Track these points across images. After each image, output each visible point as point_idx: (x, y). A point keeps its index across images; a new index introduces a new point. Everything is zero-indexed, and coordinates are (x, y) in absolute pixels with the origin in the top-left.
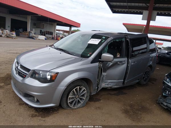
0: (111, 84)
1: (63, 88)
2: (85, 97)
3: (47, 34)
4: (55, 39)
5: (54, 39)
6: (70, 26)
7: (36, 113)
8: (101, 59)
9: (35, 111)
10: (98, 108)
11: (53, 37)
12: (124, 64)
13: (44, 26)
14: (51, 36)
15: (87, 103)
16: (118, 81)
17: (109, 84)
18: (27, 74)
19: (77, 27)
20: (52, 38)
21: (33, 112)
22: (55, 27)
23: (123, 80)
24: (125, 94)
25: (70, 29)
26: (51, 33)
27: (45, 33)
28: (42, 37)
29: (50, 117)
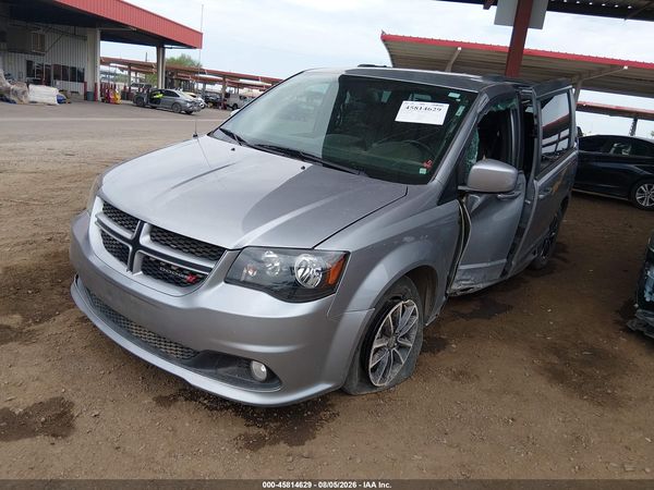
0: (469, 277)
1: (365, 313)
2: (413, 337)
3: (57, 77)
4: (99, 98)
5: (95, 99)
6: (160, 42)
7: (254, 431)
8: (464, 184)
9: (240, 420)
10: (461, 373)
11: (90, 88)
12: (516, 197)
13: (43, 45)
14: (78, 87)
15: (419, 363)
16: (493, 263)
17: (464, 277)
18: (210, 270)
19: (190, 47)
20: (86, 94)
21: (239, 427)
22: (95, 49)
23: (505, 260)
24: (510, 308)
25: (160, 53)
26: (78, 76)
27: (48, 72)
28: (45, 94)
29: (318, 437)
